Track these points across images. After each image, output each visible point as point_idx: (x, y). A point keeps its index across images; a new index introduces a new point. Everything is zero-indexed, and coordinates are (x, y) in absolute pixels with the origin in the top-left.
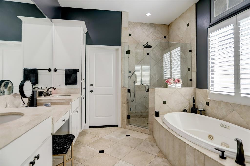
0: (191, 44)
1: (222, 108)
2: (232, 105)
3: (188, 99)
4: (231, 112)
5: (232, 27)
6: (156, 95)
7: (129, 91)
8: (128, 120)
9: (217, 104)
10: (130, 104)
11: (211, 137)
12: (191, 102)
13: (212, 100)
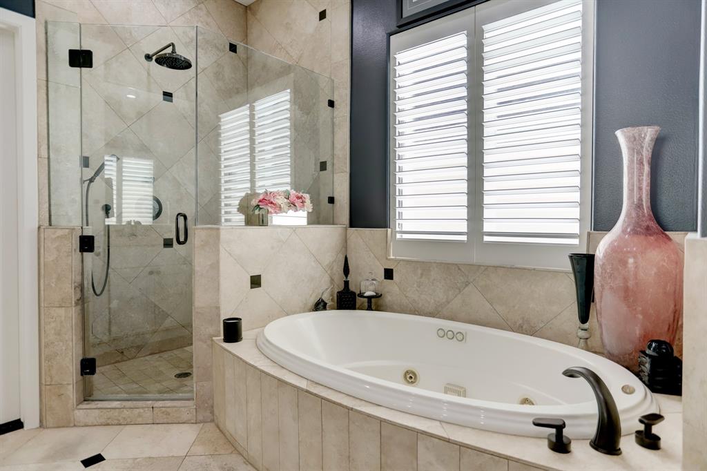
0: (333, 81)
1: (433, 283)
2: (463, 269)
3: (327, 265)
4: (460, 292)
5: (461, 40)
6: (223, 254)
7: (87, 244)
8: (84, 381)
9: (419, 272)
10: (91, 304)
11: (411, 377)
12: (335, 274)
13: (403, 260)
